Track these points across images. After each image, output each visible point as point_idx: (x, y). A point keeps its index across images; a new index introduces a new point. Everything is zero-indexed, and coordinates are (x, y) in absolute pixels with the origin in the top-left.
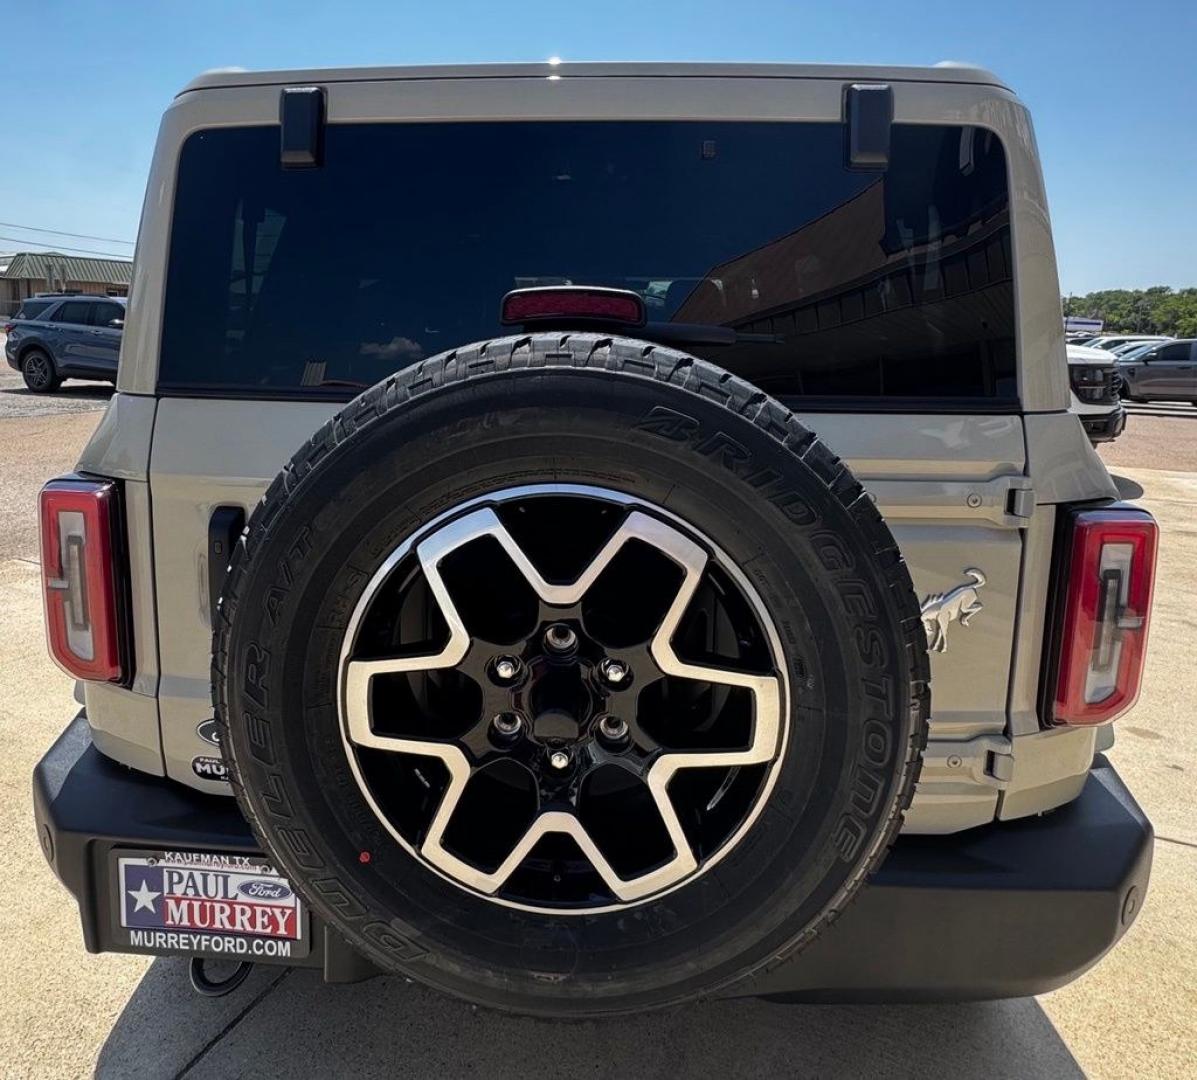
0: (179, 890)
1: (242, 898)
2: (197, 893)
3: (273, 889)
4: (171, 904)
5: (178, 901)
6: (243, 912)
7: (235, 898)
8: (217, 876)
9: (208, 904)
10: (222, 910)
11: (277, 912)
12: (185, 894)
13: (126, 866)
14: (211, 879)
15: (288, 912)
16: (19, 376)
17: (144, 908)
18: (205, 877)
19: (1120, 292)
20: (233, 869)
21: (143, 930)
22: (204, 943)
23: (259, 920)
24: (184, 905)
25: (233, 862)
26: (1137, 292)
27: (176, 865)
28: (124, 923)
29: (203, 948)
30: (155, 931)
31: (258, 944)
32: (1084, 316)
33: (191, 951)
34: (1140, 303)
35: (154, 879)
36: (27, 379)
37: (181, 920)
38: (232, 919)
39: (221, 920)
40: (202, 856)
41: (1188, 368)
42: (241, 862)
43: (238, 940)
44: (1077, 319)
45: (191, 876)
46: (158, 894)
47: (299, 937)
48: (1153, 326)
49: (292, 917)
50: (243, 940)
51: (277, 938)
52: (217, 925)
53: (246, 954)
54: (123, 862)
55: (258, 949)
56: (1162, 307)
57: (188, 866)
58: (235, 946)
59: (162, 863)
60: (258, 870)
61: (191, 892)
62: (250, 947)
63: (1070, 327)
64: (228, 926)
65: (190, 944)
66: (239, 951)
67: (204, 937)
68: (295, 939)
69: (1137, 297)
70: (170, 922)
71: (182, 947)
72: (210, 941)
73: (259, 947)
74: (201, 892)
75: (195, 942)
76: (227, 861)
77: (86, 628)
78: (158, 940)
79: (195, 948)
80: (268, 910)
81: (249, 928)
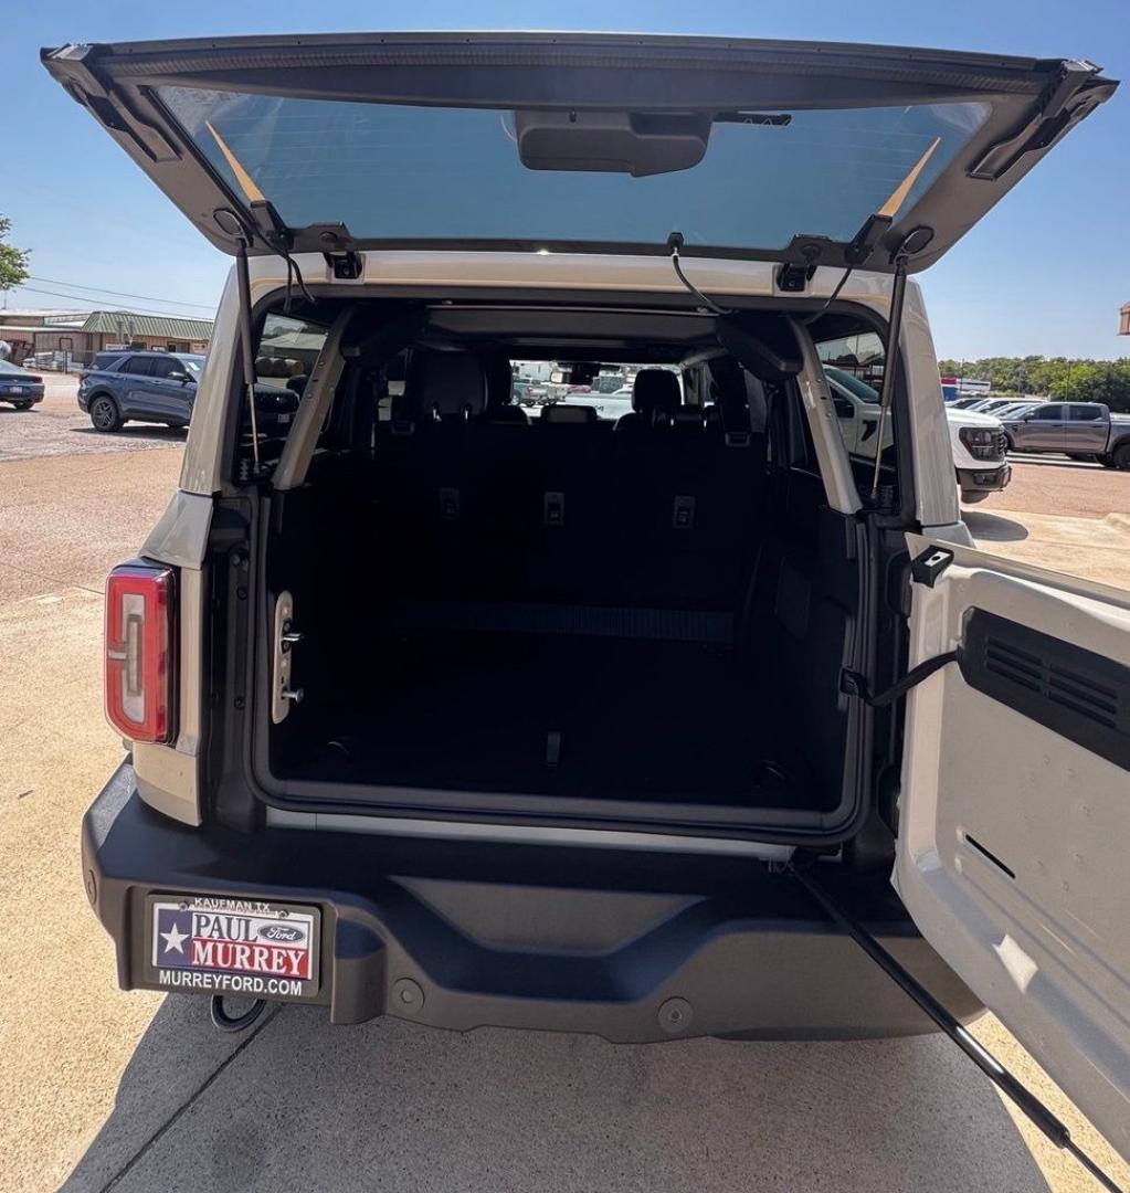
0: (205, 933)
1: (261, 940)
2: (221, 936)
3: (288, 933)
4: (198, 945)
5: (204, 943)
6: (261, 954)
7: (255, 940)
8: (240, 920)
9: (231, 946)
10: (243, 952)
11: (292, 954)
12: (211, 936)
13: (160, 910)
14: (235, 923)
15: (301, 954)
16: (89, 417)
17: (174, 949)
18: (229, 920)
19: (1003, 359)
20: (255, 914)
21: (171, 969)
22: (225, 982)
23: (275, 960)
24: (209, 946)
25: (254, 908)
26: (1016, 359)
27: (205, 910)
28: (155, 963)
29: (224, 987)
30: (182, 970)
31: (273, 984)
32: (975, 378)
33: (212, 990)
34: (1020, 368)
35: (184, 922)
36: (95, 420)
37: (206, 960)
38: (251, 960)
39: (241, 961)
40: (228, 902)
41: (1060, 425)
42: (262, 908)
43: (256, 980)
44: (969, 381)
45: (217, 920)
46: (186, 936)
47: (310, 977)
48: (1031, 386)
49: (305, 958)
50: (261, 981)
51: (290, 978)
52: (238, 966)
53: (262, 993)
54: (158, 906)
55: (273, 989)
56: (1037, 372)
57: (215, 911)
58: (252, 985)
59: (192, 908)
60: (277, 915)
61: (216, 935)
62: (266, 986)
63: (964, 387)
64: (247, 967)
65: (213, 983)
66: (255, 990)
67: (225, 977)
68: (306, 979)
69: (1017, 364)
70: (196, 962)
71: (206, 986)
72: (230, 980)
73: (274, 986)
74: (225, 935)
75: (217, 981)
76: (250, 907)
77: (139, 694)
78: (184, 979)
79: (217, 986)
80: (283, 952)
81: (265, 968)
